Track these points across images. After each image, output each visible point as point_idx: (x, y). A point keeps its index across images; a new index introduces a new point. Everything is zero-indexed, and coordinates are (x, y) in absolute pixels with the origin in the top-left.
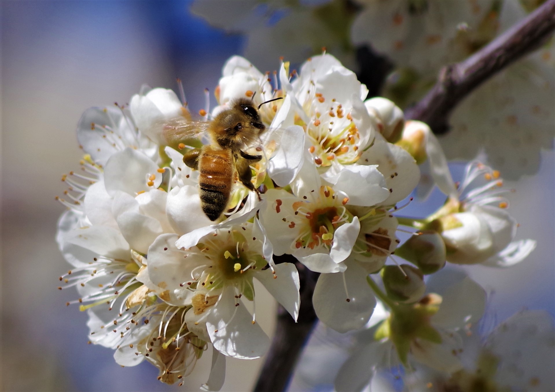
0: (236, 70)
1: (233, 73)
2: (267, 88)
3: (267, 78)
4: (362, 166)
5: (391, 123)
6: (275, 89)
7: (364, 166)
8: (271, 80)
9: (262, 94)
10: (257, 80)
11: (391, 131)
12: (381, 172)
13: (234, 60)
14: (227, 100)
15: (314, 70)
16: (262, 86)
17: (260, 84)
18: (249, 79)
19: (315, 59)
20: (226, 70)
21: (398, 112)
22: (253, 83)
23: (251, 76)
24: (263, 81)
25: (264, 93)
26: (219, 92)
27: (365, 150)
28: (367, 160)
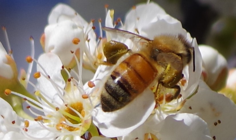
0: (61, 18)
1: (58, 21)
2: (92, 36)
3: (92, 26)
4: (186, 114)
5: (215, 70)
6: (99, 37)
7: (188, 114)
8: (95, 28)
9: (87, 42)
10: (82, 28)
11: (215, 79)
12: (204, 120)
13: (59, 8)
14: (52, 47)
15: (138, 19)
16: (87, 34)
17: (84, 32)
18: (74, 27)
19: (140, 7)
20: (51, 18)
21: (221, 60)
22: (79, 30)
23: (77, 24)
24: (88, 28)
25: (89, 41)
26: (44, 39)
27: (189, 98)
28: (190, 108)
